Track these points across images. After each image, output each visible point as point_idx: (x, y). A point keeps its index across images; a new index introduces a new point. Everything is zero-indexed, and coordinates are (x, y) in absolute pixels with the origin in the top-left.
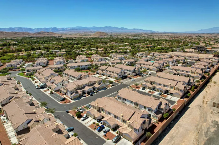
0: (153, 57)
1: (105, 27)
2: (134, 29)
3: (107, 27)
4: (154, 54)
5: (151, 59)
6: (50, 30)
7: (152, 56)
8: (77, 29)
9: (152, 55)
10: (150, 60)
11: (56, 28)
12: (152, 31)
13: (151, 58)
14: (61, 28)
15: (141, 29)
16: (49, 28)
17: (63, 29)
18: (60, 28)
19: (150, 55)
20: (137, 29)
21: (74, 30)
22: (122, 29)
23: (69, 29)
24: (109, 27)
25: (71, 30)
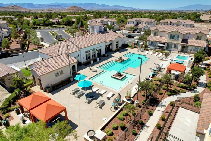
0: (136, 33)
1: (86, 4)
2: (115, 6)
3: (87, 3)
4: (138, 23)
5: (129, 41)
6: (26, 6)
7: (131, 28)
8: (55, 6)
9: (133, 25)
10: (124, 47)
11: (31, 4)
12: (133, 8)
13: (129, 36)
14: (38, 4)
15: (122, 6)
16: (24, 4)
17: (40, 5)
18: (36, 5)
19: (128, 25)
20: (119, 6)
21: (52, 7)
22: (103, 6)
23: (47, 5)
24: (89, 3)
25: (48, 6)
